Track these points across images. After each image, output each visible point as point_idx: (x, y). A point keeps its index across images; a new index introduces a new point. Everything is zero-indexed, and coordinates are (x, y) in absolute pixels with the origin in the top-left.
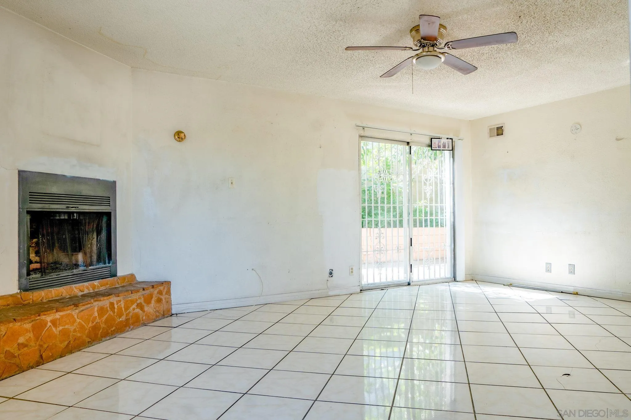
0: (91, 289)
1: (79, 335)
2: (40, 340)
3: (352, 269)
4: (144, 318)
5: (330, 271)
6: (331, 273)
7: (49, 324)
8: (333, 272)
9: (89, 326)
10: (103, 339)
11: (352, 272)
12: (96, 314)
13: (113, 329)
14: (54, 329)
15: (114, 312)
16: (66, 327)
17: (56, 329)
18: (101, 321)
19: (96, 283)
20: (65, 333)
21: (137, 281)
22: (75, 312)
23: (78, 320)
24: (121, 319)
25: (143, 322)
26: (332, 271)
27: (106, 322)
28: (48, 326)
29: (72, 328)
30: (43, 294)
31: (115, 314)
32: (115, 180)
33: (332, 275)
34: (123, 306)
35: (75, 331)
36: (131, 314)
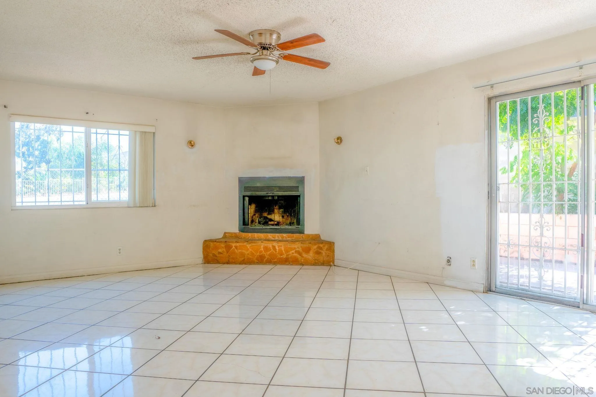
0: (280, 238)
1: (251, 257)
2: (229, 253)
3: (474, 261)
4: (302, 261)
5: (448, 258)
6: (449, 261)
7: (234, 247)
8: (452, 260)
9: (257, 254)
10: (267, 264)
11: (474, 265)
12: (262, 249)
13: (275, 261)
14: (236, 251)
15: (276, 251)
16: (243, 251)
17: (237, 251)
18: (267, 255)
19: (285, 235)
20: (242, 254)
21: (321, 239)
22: (248, 246)
23: (250, 250)
24: (282, 257)
25: (301, 263)
26: (450, 259)
27: (270, 255)
28: (233, 248)
29: (246, 253)
30: (250, 235)
31: (277, 253)
32: (303, 176)
33: (450, 263)
34: (283, 249)
35: (248, 254)
36: (290, 256)
